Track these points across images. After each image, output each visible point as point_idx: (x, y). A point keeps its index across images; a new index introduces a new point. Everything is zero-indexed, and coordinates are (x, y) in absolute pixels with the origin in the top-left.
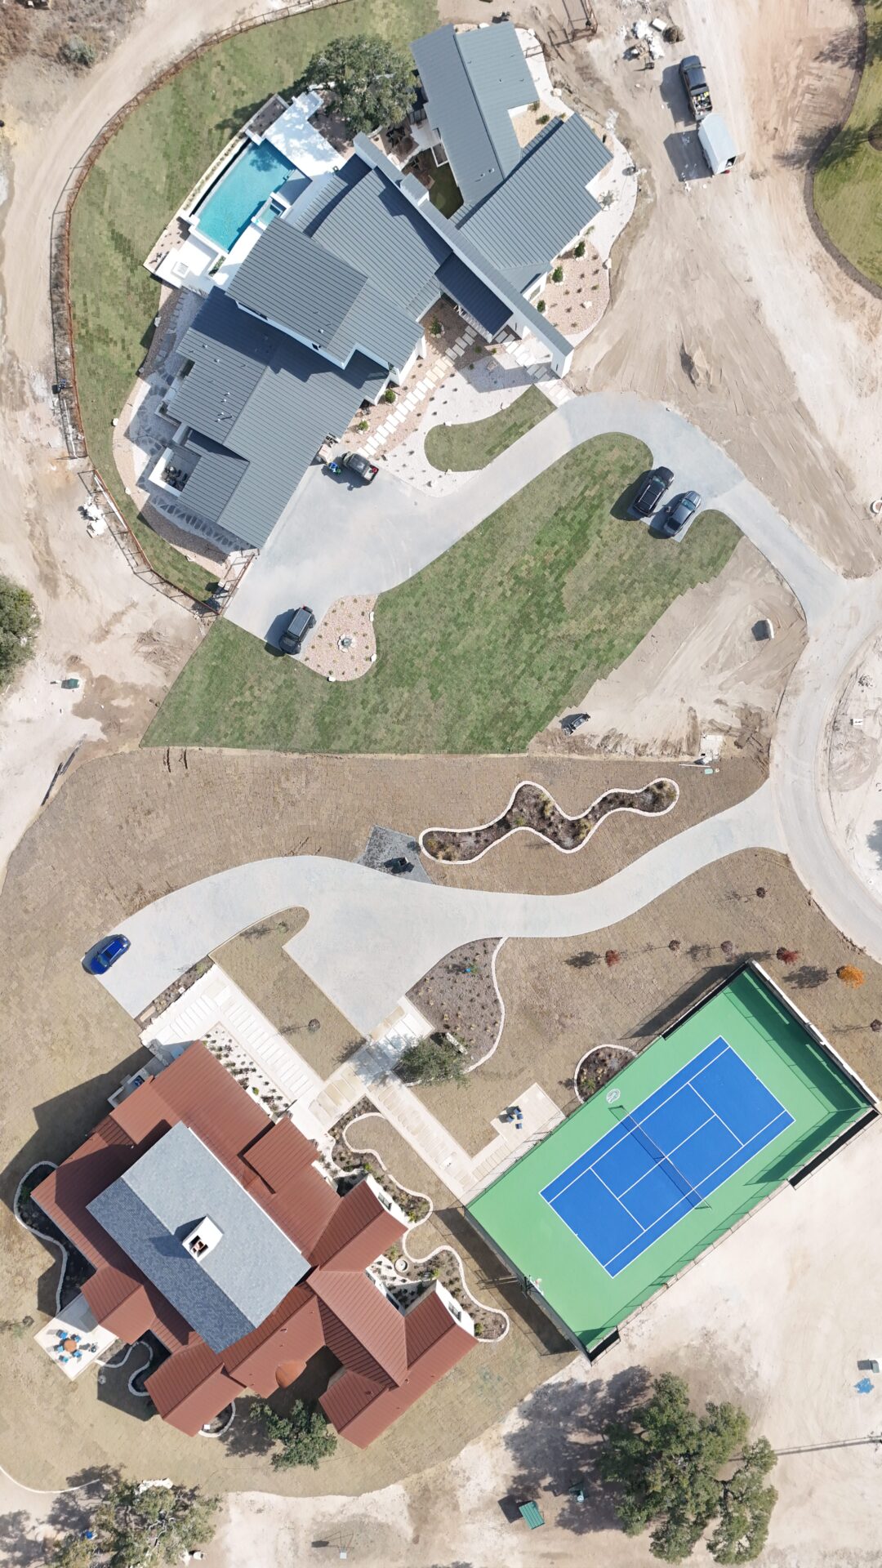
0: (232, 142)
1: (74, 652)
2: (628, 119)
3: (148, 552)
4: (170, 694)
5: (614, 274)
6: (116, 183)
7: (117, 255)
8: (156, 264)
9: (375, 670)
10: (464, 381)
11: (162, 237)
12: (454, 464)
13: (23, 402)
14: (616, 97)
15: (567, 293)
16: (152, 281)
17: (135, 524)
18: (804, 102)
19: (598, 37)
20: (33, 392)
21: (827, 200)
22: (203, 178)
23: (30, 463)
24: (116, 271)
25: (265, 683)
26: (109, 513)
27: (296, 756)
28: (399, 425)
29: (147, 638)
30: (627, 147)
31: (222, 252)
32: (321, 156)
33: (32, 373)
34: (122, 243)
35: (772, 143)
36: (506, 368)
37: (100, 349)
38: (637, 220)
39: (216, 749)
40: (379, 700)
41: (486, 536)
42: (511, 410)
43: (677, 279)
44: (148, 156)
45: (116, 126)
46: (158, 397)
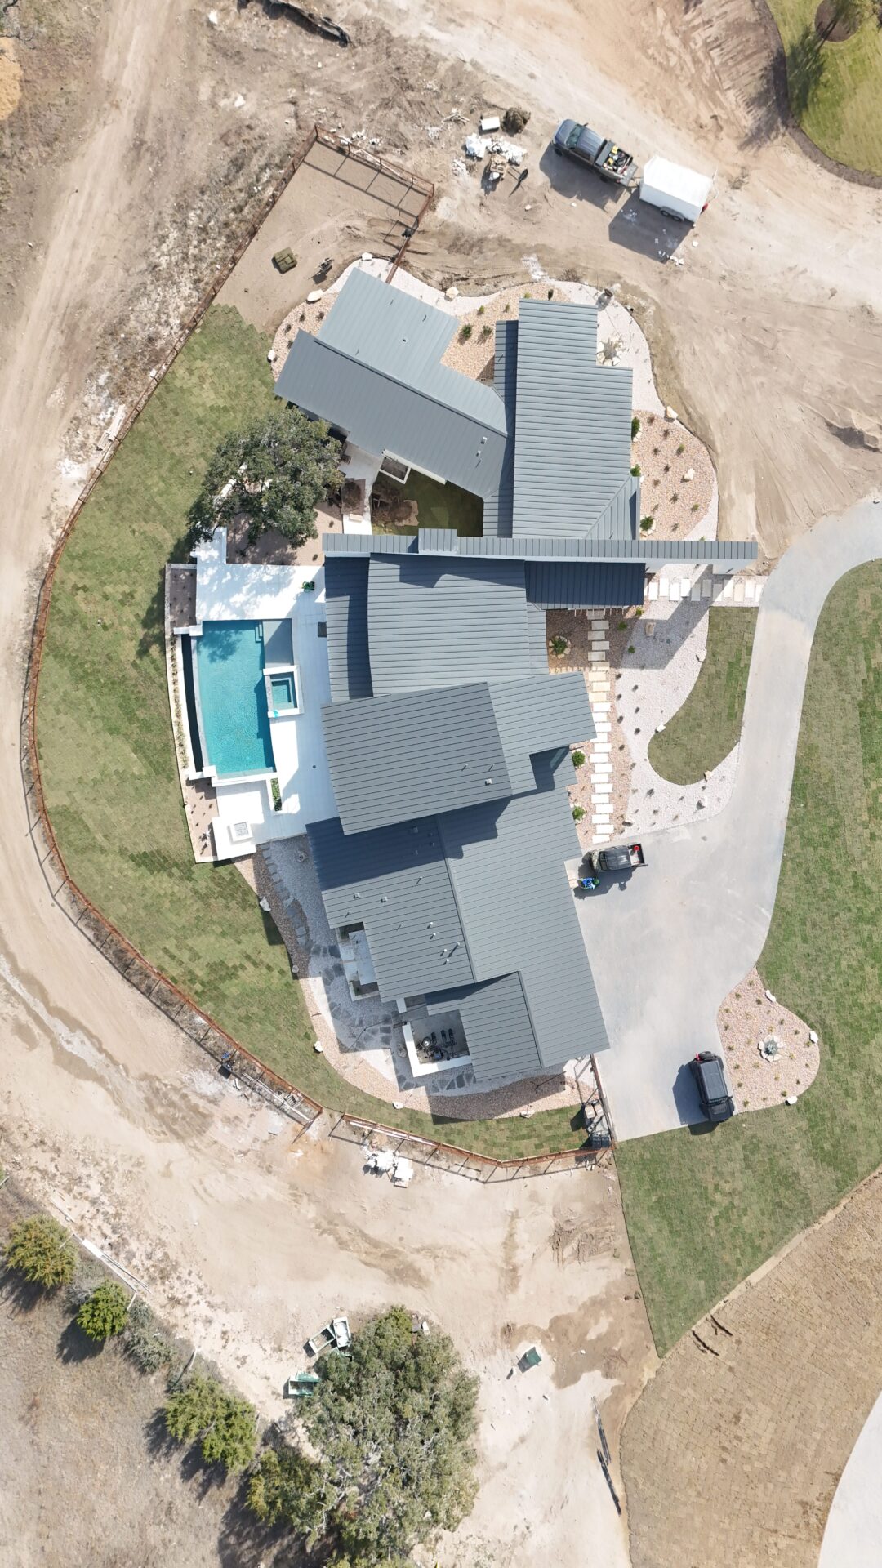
0: (169, 655)
1: (500, 1324)
2: (550, 250)
3: (478, 1148)
4: (639, 1274)
5: (685, 418)
6: (89, 807)
7: (158, 878)
8: (209, 849)
9: (827, 1047)
10: (637, 672)
11: (189, 816)
12: (705, 762)
13: (204, 1116)
14: (517, 241)
15: (656, 483)
16: (220, 869)
17: (437, 1131)
18: (717, 62)
19: (439, 197)
20: (203, 1096)
21: (838, 139)
22: (174, 718)
23: (270, 1172)
24: (173, 894)
25: (726, 1170)
26: (399, 1146)
27: (831, 1215)
28: (611, 777)
29: (559, 1238)
30: (576, 279)
31: (267, 776)
32: (278, 585)
33: (185, 1077)
34: (153, 861)
35: (722, 134)
36: (666, 617)
37: (232, 989)
38: (657, 342)
39: (741, 1287)
40: (862, 1075)
41: (810, 803)
42: (713, 654)
43: (755, 362)
44: (94, 748)
45: (32, 749)
46: (338, 980)
